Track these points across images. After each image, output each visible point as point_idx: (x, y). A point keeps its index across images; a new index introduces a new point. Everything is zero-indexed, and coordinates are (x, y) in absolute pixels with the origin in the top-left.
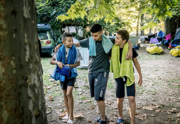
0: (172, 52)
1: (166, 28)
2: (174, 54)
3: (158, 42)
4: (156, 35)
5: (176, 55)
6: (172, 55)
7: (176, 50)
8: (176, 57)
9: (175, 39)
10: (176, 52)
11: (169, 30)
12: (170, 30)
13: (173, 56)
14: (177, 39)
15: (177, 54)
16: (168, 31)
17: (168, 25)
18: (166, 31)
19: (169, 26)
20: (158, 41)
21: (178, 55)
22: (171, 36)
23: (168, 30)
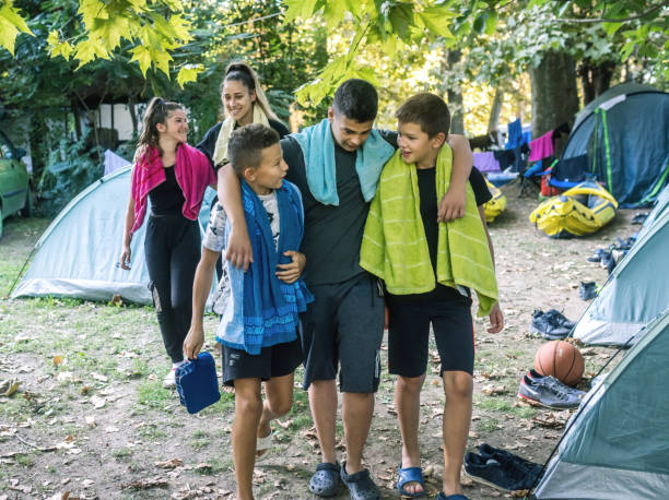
0: (539, 217)
1: (539, 106)
2: (548, 224)
3: (498, 168)
4: (493, 140)
5: (553, 228)
6: (541, 228)
7: (553, 208)
8: (555, 237)
9: (568, 155)
10: (553, 213)
11: (550, 114)
12: (554, 115)
13: (544, 233)
14: (576, 155)
15: (560, 223)
16: (548, 119)
17: (547, 91)
18: (538, 121)
19: (549, 99)
20: (496, 165)
21: (564, 231)
22: (554, 143)
23: (545, 117)
